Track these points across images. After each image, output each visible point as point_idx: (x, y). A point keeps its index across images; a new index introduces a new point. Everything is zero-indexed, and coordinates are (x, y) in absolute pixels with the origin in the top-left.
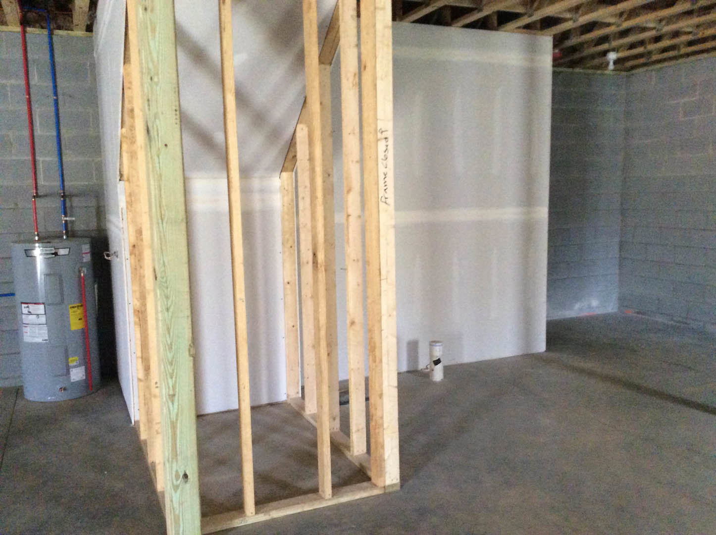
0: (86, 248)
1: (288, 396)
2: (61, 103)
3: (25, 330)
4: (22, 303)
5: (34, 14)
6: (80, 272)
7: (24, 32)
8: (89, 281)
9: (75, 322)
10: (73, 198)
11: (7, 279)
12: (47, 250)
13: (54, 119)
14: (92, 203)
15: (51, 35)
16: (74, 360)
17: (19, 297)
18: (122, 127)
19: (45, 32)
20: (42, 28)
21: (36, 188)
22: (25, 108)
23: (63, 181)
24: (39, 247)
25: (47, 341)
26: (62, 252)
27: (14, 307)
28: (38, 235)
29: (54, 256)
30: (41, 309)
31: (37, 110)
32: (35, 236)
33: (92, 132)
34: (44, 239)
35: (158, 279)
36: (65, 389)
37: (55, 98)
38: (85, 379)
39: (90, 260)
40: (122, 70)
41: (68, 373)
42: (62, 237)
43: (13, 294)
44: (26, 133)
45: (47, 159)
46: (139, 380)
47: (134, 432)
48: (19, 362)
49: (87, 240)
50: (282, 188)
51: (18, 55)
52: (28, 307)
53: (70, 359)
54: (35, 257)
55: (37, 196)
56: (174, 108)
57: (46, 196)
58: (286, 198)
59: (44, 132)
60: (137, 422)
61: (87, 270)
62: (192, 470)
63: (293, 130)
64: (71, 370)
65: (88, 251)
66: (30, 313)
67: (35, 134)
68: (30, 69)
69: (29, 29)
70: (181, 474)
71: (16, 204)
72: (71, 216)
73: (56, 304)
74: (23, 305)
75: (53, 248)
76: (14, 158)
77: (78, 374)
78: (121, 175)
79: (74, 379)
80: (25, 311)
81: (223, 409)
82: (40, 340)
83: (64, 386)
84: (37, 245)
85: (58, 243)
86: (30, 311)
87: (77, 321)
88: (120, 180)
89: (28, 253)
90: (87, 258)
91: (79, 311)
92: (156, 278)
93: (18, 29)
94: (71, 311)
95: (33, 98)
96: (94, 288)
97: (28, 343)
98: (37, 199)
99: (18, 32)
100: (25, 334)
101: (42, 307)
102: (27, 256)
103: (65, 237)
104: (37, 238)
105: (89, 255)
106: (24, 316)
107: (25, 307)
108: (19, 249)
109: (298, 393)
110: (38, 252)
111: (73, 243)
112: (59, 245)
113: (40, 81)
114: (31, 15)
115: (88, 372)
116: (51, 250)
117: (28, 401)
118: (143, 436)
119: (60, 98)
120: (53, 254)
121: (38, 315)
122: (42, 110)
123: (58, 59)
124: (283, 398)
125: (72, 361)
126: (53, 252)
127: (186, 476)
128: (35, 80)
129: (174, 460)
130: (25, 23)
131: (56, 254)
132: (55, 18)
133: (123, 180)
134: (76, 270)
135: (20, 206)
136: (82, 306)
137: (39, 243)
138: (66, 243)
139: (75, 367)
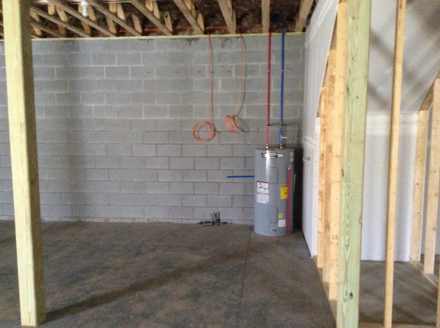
0: (292, 154)
1: (411, 259)
2: (285, 73)
3: (258, 196)
4: (258, 182)
5: (276, 25)
6: (288, 167)
7: (270, 36)
8: (292, 172)
9: (283, 195)
10: (287, 126)
11: (251, 168)
12: (272, 154)
13: (280, 82)
14: (296, 129)
15: (283, 35)
16: (281, 215)
17: (256, 178)
18: (323, 86)
19: (281, 34)
20: (279, 32)
21: (269, 120)
22: (267, 77)
23: (282, 116)
24: (268, 152)
25: (268, 203)
26: (280, 156)
27: (254, 183)
28: (268, 146)
29: (275, 157)
30: (267, 186)
31: (272, 78)
32: (266, 146)
33: (299, 89)
34: (271, 148)
35: (344, 176)
36: (275, 231)
37: (282, 71)
38: (285, 227)
39: (293, 161)
40: (328, 54)
41: (277, 222)
42: (280, 147)
43: (253, 176)
44: (266, 91)
45: (275, 104)
46: (319, 232)
47: (313, 262)
48: (254, 213)
49: (293, 150)
50: (419, 121)
51: (266, 49)
52: (260, 184)
53: (279, 214)
54: (266, 157)
55: (269, 125)
56: (365, 75)
57: (273, 125)
58: (421, 128)
59: (275, 90)
60: (316, 257)
61: (292, 167)
62: (356, 292)
63: (432, 83)
64: (279, 220)
65: (293, 156)
66: (261, 187)
67: (271, 91)
68: (271, 55)
69: (273, 34)
70: (349, 293)
71: (258, 129)
72: (285, 136)
73: (275, 184)
74: (258, 183)
75: (275, 153)
76: (259, 104)
77: (282, 223)
78: (318, 114)
79: (280, 226)
80: (259, 186)
81: (367, 259)
82: (264, 202)
83: (274, 229)
84: (267, 151)
85: (278, 151)
86: (261, 186)
87: (284, 194)
88: (317, 117)
89: (263, 155)
90: (292, 160)
91: (286, 189)
92: (343, 175)
93: (267, 34)
94: (282, 188)
95: (271, 72)
96: (294, 176)
97: (258, 203)
98: (269, 126)
99: (267, 36)
100: (257, 198)
101: (267, 184)
102: (263, 157)
103: (281, 148)
104: (267, 147)
105: (293, 158)
106: (258, 189)
107: (259, 184)
108: (258, 153)
109: (418, 258)
110: (268, 155)
111: (285, 151)
112: (279, 152)
113: (275, 62)
114: (275, 26)
115: (287, 223)
116: (274, 154)
117: (256, 233)
118: (319, 265)
119: (285, 70)
120: (275, 156)
121: (265, 189)
122: (275, 78)
123: (286, 49)
124: (407, 259)
125: (280, 216)
126: (275, 155)
127: (351, 295)
128: (273, 62)
129: (346, 284)
130: (271, 30)
131: (277, 156)
132: (286, 27)
133: (319, 117)
134: (286, 166)
135: (260, 130)
136: (287, 186)
137: (268, 150)
138: (282, 151)
139: (281, 219)
